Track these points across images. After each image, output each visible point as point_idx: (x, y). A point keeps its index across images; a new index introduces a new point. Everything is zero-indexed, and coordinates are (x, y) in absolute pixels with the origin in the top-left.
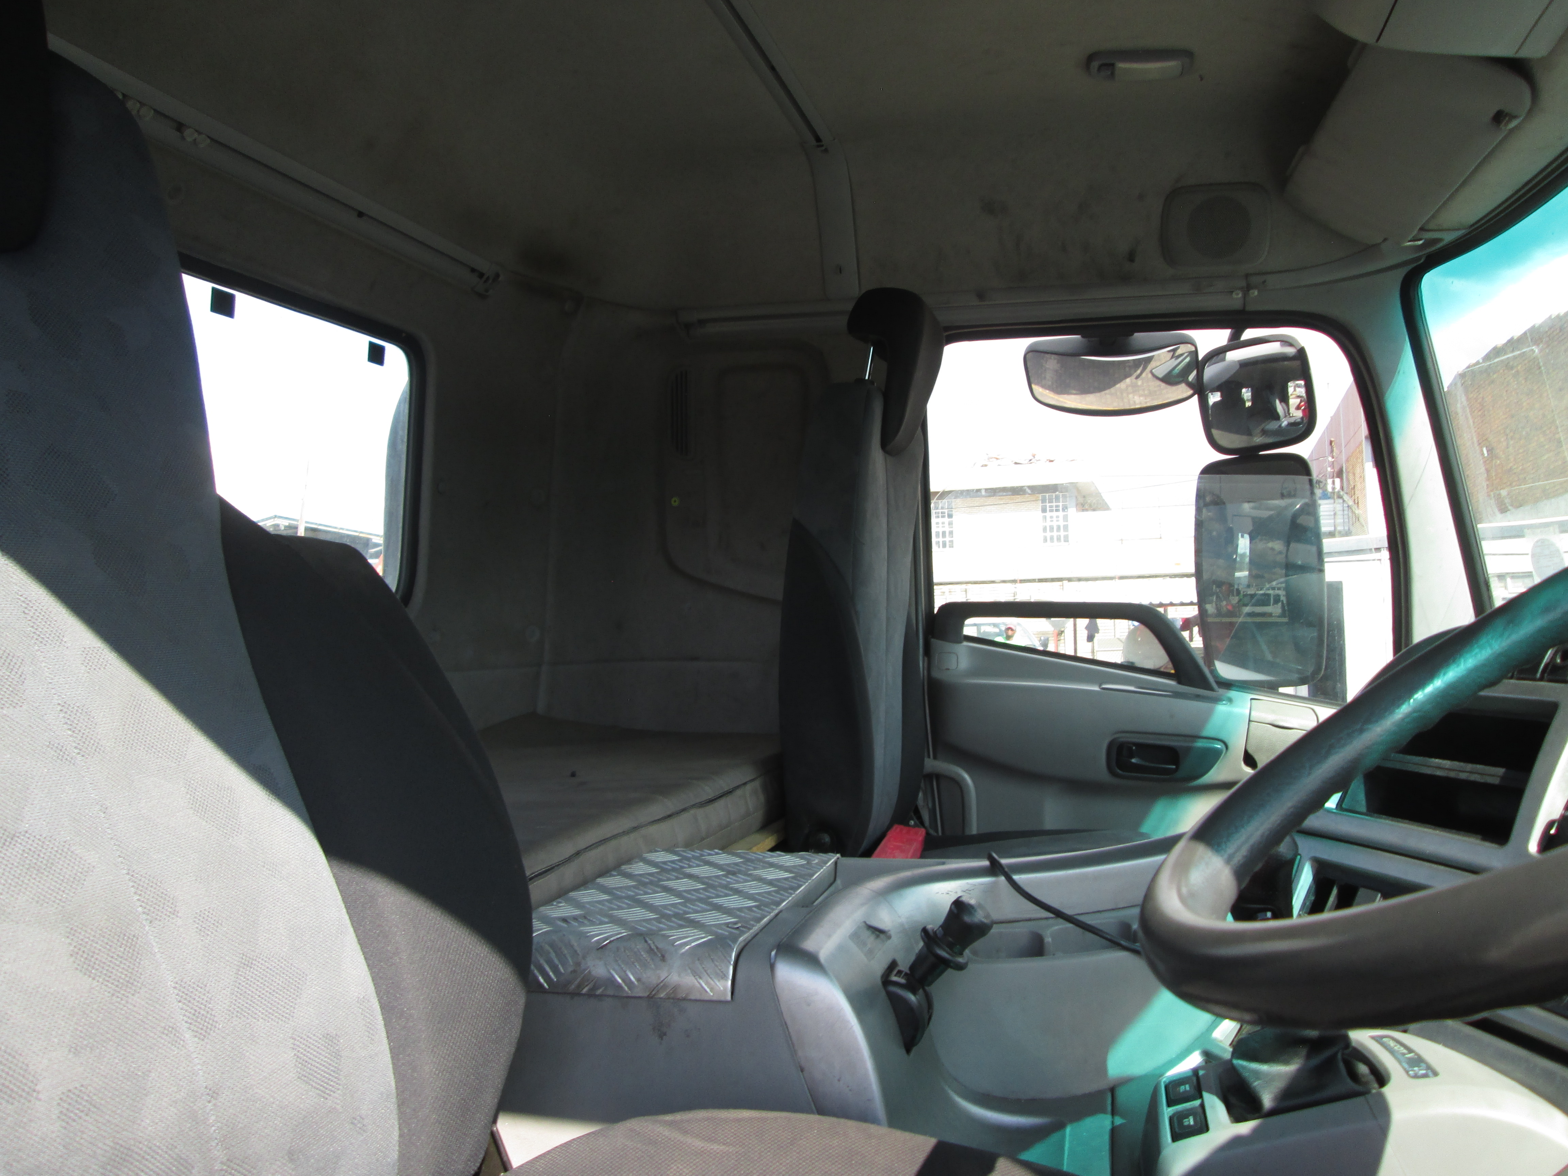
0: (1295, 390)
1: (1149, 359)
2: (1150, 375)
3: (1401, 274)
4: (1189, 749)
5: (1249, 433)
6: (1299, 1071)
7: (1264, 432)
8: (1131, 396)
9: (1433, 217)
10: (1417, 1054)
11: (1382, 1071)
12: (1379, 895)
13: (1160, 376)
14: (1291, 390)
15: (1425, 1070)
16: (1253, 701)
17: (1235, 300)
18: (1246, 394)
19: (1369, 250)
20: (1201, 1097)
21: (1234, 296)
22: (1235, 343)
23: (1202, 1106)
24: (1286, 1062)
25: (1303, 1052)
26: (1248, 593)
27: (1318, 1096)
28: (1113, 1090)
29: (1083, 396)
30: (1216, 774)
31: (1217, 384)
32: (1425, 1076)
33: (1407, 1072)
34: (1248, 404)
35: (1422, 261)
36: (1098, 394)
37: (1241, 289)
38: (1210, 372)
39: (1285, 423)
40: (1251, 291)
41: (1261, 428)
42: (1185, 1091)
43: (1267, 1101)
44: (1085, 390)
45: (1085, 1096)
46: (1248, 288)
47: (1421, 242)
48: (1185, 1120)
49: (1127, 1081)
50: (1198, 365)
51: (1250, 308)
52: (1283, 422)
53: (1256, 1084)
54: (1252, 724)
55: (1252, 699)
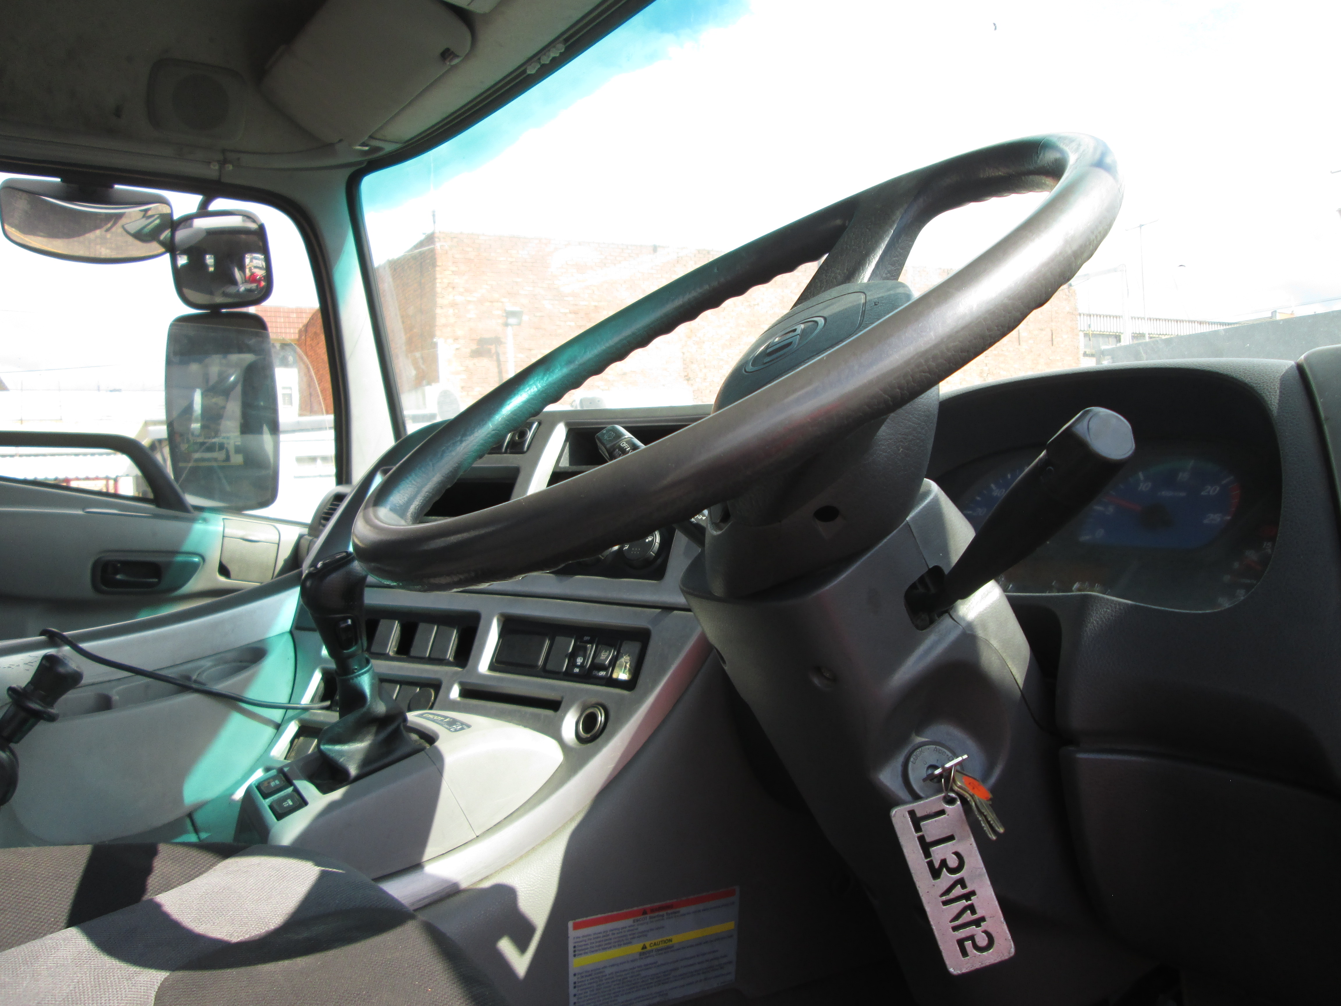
0: (251, 261)
1: (120, 216)
2: (120, 230)
3: (347, 172)
4: (169, 564)
5: (211, 293)
6: (371, 745)
7: (225, 295)
8: (98, 247)
9: (381, 128)
10: (451, 718)
11: (430, 733)
12: (397, 622)
13: (132, 232)
14: (247, 261)
15: (461, 726)
16: (225, 520)
17: (212, 171)
18: (210, 260)
19: (326, 148)
20: (291, 784)
21: (212, 166)
22: (203, 211)
23: (296, 790)
24: (361, 741)
25: (374, 729)
26: (198, 441)
27: (386, 760)
28: (190, 815)
29: (51, 240)
30: (195, 584)
31: (187, 246)
32: (462, 729)
33: (449, 730)
34: (211, 269)
35: (363, 166)
36: (66, 240)
37: (218, 161)
38: (181, 235)
39: (242, 289)
40: (227, 165)
41: (223, 289)
42: (276, 785)
43: (353, 771)
44: (52, 234)
45: (165, 826)
46: (223, 163)
47: (367, 148)
48: (284, 804)
49: (201, 806)
50: (173, 224)
51: (226, 180)
52: (241, 287)
53: (341, 760)
54: (226, 539)
55: (224, 519)
